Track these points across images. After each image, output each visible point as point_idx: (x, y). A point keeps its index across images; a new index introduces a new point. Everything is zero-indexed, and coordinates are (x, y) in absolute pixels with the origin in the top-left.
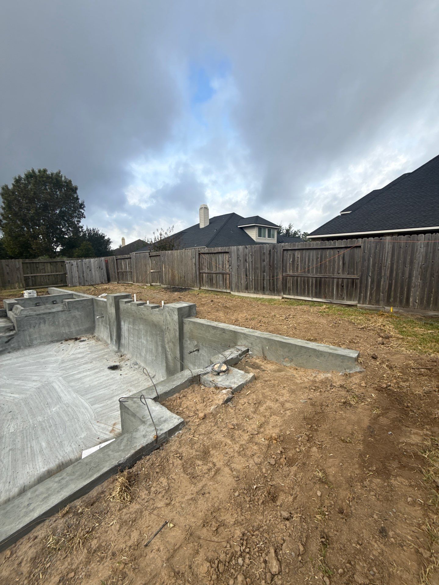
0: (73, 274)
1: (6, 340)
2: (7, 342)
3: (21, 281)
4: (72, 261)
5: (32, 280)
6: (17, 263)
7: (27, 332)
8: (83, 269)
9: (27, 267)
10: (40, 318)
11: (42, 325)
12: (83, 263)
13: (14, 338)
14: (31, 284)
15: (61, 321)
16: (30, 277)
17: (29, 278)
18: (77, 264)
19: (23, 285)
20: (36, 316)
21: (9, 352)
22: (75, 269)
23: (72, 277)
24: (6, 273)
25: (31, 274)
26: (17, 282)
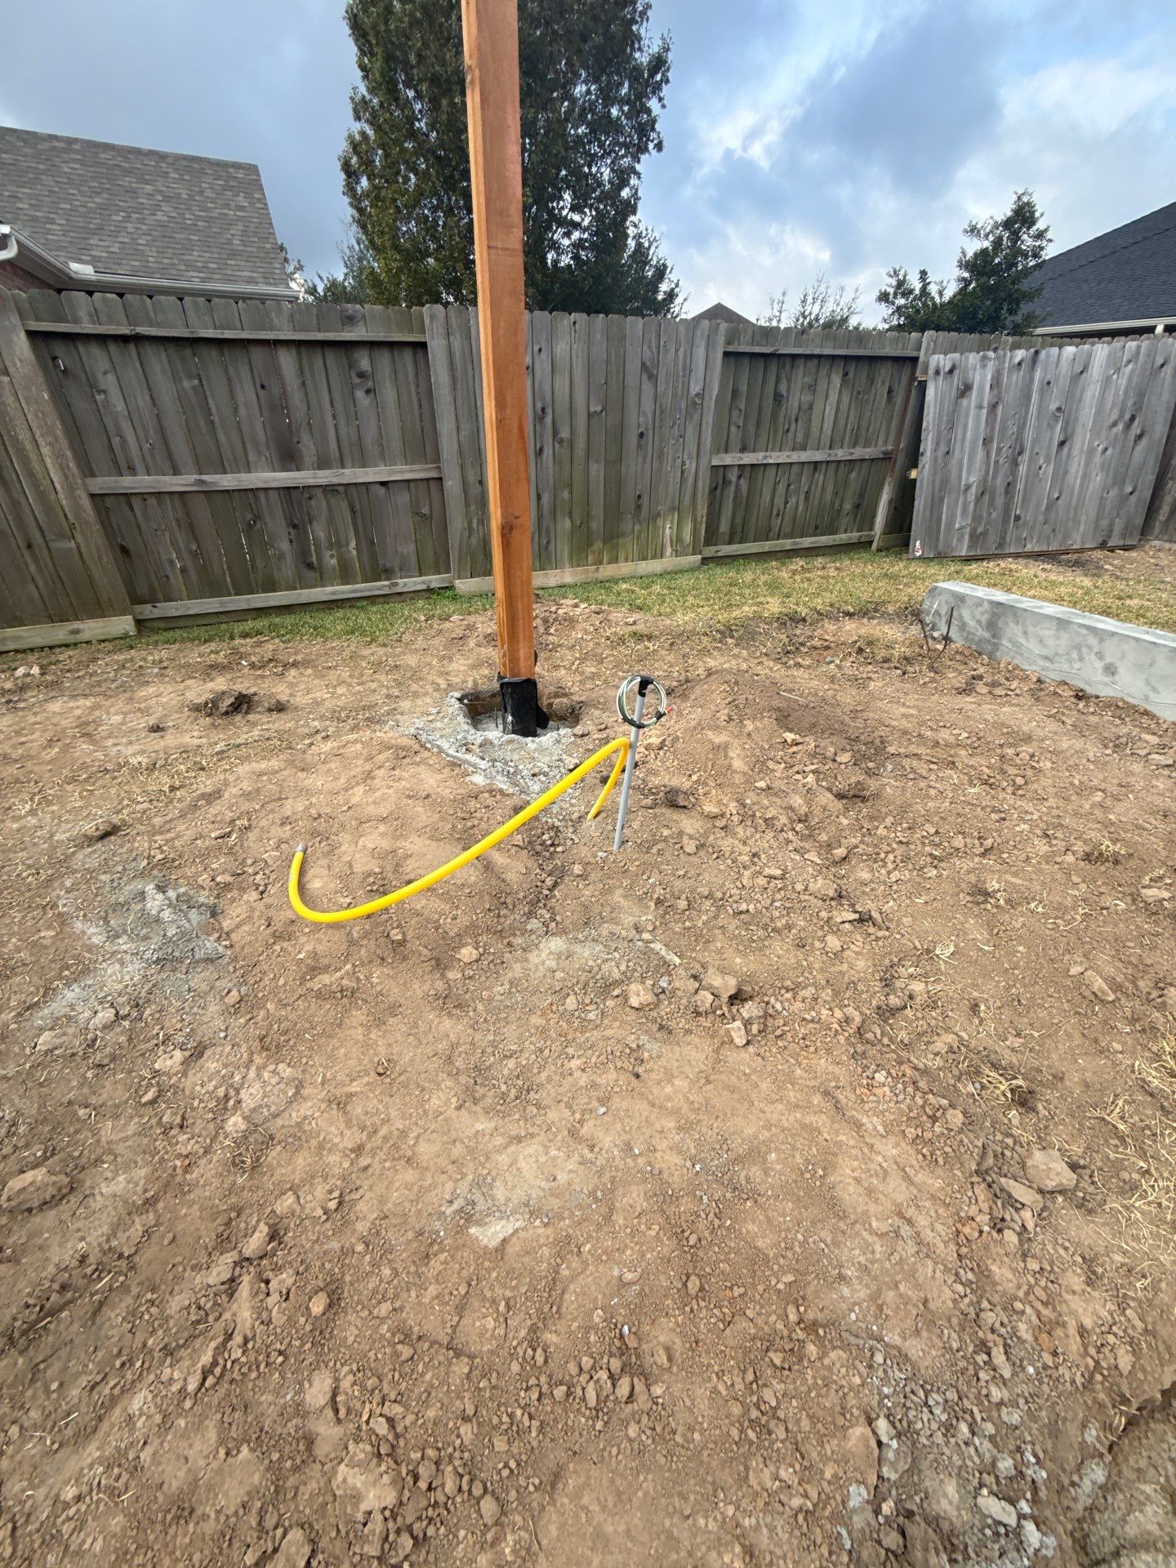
0: (954, 462)
3: (693, 503)
4: (973, 358)
8: (1022, 428)
12: (1038, 375)
16: (735, 476)
18: (996, 383)
19: (695, 532)
22: (973, 421)
23: (945, 483)
24: (632, 439)
25: (743, 449)
26: (672, 509)
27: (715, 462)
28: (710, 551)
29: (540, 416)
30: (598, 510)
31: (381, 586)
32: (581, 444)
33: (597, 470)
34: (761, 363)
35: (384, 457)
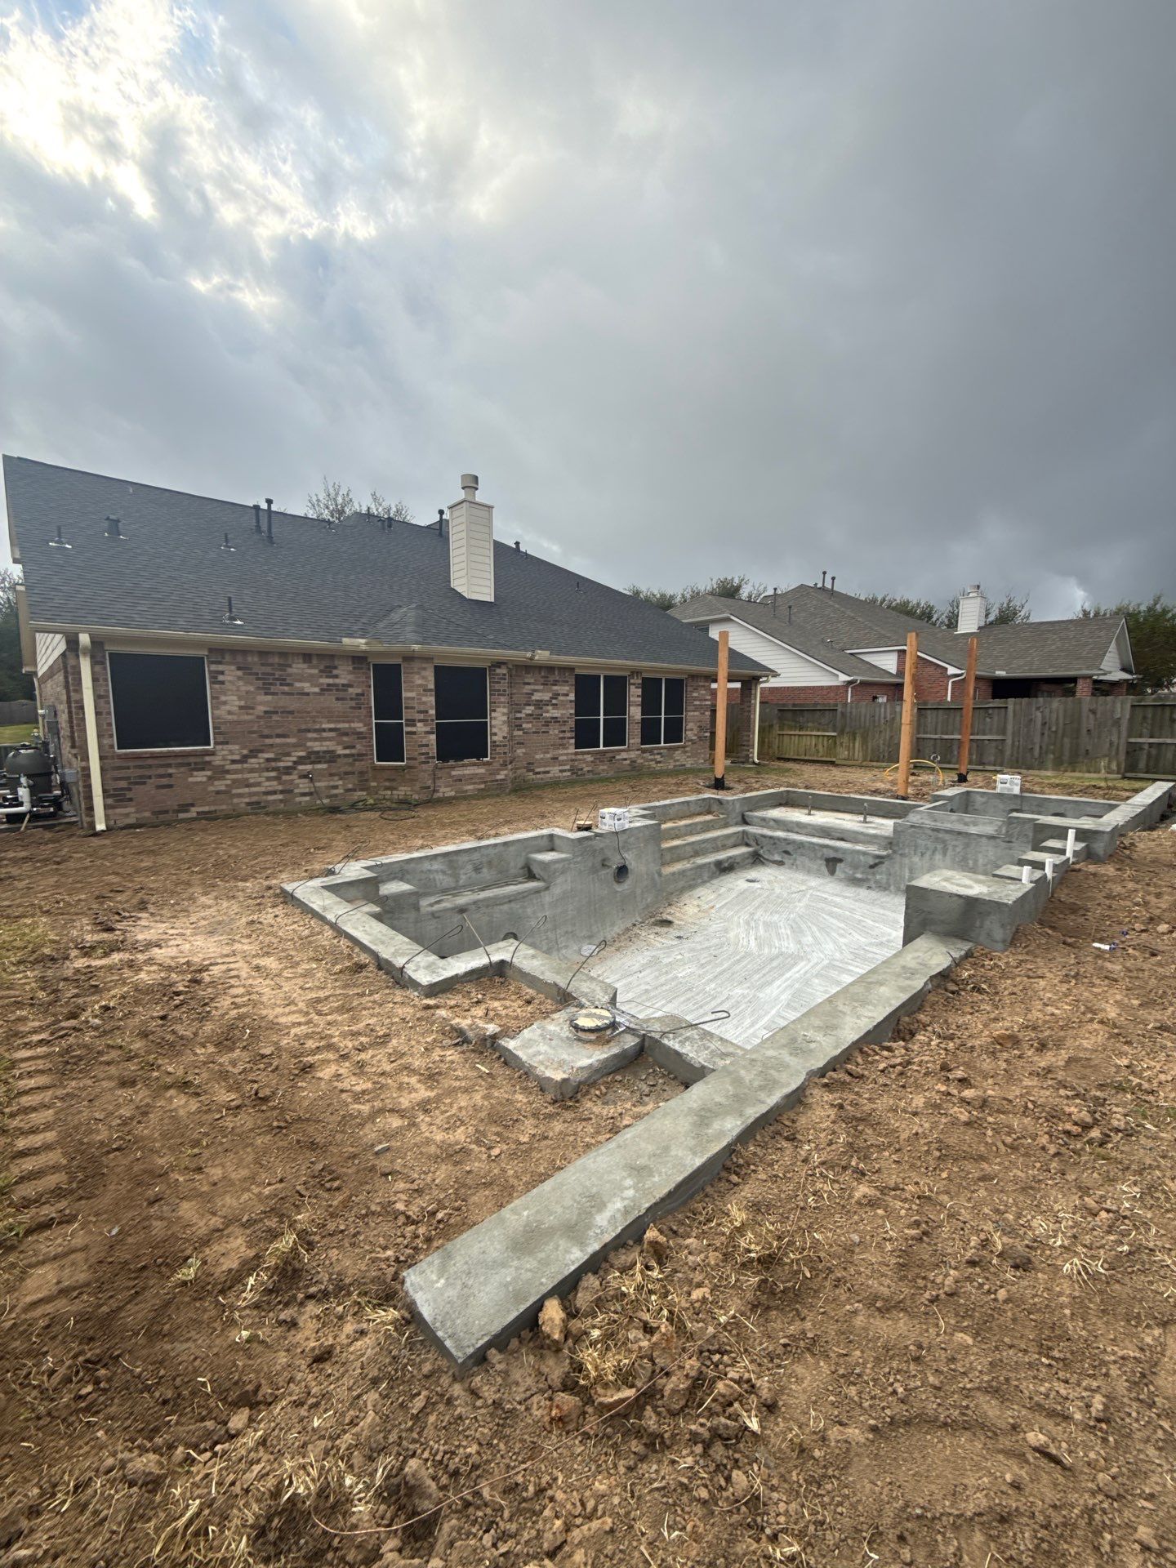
1: (871, 862)
2: (872, 867)
3: (1117, 753)
5: (1149, 756)
6: (1118, 705)
7: (906, 861)
9: (1145, 718)
10: (937, 839)
11: (938, 856)
13: (882, 863)
14: (1142, 765)
15: (981, 861)
16: (1146, 747)
17: (1141, 749)
19: (1118, 766)
20: (930, 832)
21: (869, 888)
24: (1084, 731)
25: (1151, 737)
26: (1106, 756)
27: (1132, 740)
28: (1128, 775)
29: (1044, 724)
30: (1067, 753)
31: (980, 768)
32: (1060, 732)
33: (1067, 740)
34: (1159, 709)
35: (991, 734)
